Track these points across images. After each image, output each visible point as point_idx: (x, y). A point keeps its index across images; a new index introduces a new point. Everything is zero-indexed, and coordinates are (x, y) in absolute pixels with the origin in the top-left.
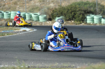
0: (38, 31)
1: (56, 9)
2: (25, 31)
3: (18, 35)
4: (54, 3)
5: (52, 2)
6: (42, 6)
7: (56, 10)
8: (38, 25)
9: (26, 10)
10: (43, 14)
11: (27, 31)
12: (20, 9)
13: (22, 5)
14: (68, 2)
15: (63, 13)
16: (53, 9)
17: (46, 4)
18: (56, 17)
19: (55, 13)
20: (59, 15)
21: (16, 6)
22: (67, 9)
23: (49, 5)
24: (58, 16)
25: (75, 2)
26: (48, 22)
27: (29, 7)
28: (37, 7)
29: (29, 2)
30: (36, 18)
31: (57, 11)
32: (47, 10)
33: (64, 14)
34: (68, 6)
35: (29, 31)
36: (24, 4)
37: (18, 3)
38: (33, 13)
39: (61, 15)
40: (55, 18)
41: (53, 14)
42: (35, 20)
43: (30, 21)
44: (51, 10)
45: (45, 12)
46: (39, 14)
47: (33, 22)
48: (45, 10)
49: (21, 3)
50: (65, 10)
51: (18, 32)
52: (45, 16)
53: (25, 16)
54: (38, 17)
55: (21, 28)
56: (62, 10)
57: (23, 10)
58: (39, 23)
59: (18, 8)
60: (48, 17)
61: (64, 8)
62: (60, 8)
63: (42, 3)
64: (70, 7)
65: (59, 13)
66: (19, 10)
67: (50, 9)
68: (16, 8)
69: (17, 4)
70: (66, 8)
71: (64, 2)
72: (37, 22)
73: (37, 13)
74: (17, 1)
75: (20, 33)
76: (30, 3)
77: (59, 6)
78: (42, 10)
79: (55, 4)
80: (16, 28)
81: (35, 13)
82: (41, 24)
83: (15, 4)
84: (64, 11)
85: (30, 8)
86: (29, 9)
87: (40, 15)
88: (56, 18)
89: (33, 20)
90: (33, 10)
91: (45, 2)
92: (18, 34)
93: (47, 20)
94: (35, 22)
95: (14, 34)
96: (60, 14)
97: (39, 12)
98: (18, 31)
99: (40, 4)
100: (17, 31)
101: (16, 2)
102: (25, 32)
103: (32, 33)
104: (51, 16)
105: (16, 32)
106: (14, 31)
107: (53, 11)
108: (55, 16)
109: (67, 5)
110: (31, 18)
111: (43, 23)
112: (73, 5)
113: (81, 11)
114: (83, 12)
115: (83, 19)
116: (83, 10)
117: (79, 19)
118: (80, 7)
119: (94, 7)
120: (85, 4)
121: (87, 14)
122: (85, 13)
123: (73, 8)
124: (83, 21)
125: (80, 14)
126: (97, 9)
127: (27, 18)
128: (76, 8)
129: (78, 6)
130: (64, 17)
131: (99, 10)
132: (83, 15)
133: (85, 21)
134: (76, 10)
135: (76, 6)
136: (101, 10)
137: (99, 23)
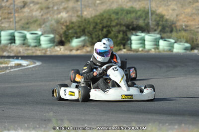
0: (44, 65)
1: (72, 23)
2: (20, 65)
3: (8, 73)
4: (67, 12)
5: (65, 8)
6: (45, 17)
7: (73, 25)
8: (39, 53)
9: (15, 27)
10: (49, 33)
11: (25, 66)
12: (2, 23)
13: (6, 16)
14: (94, 9)
15: (86, 30)
16: (66, 22)
17: (53, 13)
18: (72, 38)
19: (70, 31)
20: (79, 35)
22: (94, 22)
23: (59, 16)
24: (76, 35)
25: (109, 8)
26: (57, 48)
27: (21, 20)
28: (35, 19)
29: (20, 11)
30: (35, 41)
31: (75, 26)
32: (55, 25)
33: (88, 32)
34: (96, 16)
35: (27, 66)
36: (11, 13)
38: (28, 31)
39: (82, 33)
40: (71, 40)
41: (67, 33)
42: (33, 44)
43: (24, 46)
44: (62, 24)
45: (53, 29)
46: (39, 33)
47: (30, 48)
48: (52, 25)
49: (5, 13)
50: (90, 24)
51: (7, 68)
52: (52, 36)
53: (13, 38)
54: (38, 38)
55: (11, 60)
56: (84, 24)
57: (9, 26)
58: (40, 50)
60: (58, 38)
61: (89, 21)
62: (79, 21)
63: (45, 11)
64: (98, 19)
65: (78, 30)
67: (61, 23)
70: (91, 20)
71: (88, 9)
72: (37, 48)
73: (36, 30)
75: (12, 70)
76: (22, 12)
77: (78, 16)
78: (46, 26)
79: (70, 13)
80: (2, 60)
81: (31, 30)
82: (43, 51)
84: (88, 26)
85: (23, 21)
86: (20, 23)
87: (42, 35)
88: (72, 40)
89: (29, 44)
90: (27, 26)
91: (51, 9)
92: (8, 71)
93: (55, 44)
94: (33, 48)
96: (80, 32)
97: (39, 29)
98: (6, 65)
99: (40, 14)
100: (4, 65)
102: (21, 68)
103: (34, 69)
104: (62, 36)
105: (3, 67)
107: (67, 26)
108: (71, 35)
109: (93, 15)
110: (24, 40)
111: (48, 50)
112: (105, 15)
113: (121, 27)
114: (124, 28)
115: (124, 42)
116: (124, 24)
117: (117, 41)
118: (118, 19)
119: (144, 18)
120: (127, 13)
121: (132, 31)
122: (127, 29)
123: (105, 21)
124: (124, 45)
125: (119, 32)
126: (150, 21)
127: (18, 41)
128: (111, 21)
129: (114, 16)
130: (89, 38)
131: (154, 23)
132: (125, 33)
133: (128, 44)
134: (111, 23)
135: (110, 16)
136: (158, 25)
137: (155, 49)
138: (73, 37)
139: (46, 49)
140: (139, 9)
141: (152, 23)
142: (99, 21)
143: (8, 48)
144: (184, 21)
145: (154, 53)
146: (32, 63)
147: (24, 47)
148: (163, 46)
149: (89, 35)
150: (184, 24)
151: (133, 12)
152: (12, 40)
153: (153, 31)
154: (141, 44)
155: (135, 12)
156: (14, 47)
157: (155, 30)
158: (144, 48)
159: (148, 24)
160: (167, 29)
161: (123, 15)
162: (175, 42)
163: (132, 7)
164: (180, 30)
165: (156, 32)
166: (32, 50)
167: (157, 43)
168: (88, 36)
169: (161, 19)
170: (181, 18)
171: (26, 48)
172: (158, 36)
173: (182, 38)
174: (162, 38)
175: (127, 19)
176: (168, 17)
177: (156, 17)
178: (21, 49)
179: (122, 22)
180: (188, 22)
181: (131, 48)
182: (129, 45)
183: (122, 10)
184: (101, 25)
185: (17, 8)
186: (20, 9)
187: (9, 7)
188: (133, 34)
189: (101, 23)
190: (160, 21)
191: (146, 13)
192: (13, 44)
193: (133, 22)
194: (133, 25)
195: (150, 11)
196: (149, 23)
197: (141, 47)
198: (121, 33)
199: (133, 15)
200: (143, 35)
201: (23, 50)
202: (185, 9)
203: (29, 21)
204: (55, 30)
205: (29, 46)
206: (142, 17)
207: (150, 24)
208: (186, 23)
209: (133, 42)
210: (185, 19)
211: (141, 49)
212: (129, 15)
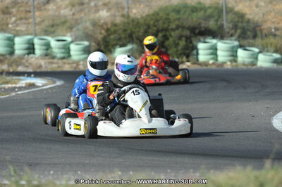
0: (67, 85)
1: (115, 25)
2: (32, 85)
3: (13, 96)
4: (109, 10)
5: (105, 5)
6: (77, 16)
7: (116, 28)
8: (67, 68)
9: (35, 30)
10: (82, 40)
11: (39, 87)
12: (17, 25)
13: (23, 15)
14: (147, 6)
15: (134, 35)
16: (106, 24)
17: (89, 11)
18: (114, 46)
19: (112, 37)
20: (125, 42)
21: (9, 19)
22: (146, 24)
23: (97, 15)
24: (120, 43)
25: (167, 4)
27: (43, 21)
28: (63, 20)
29: (43, 8)
30: (63, 50)
31: (118, 30)
32: (91, 28)
33: (137, 39)
34: (148, 16)
35: (43, 86)
36: (29, 12)
37: (14, 10)
38: (53, 37)
39: (128, 40)
40: (112, 50)
41: (108, 40)
42: (59, 55)
43: (47, 57)
44: (102, 26)
45: (87, 33)
46: (69, 39)
47: (55, 61)
48: (86, 28)
49: (22, 11)
50: (140, 27)
51: (13, 89)
52: (86, 43)
53: (31, 46)
54: (67, 47)
55: (22, 78)
57: (27, 30)
58: (69, 64)
59: (12, 24)
60: (94, 47)
61: (138, 23)
62: (125, 23)
63: (78, 8)
64: (152, 20)
65: (123, 36)
66: (15, 30)
67: (99, 26)
68: (8, 24)
69: (9, 13)
70: (142, 21)
71: (138, 5)
72: (65, 60)
73: (64, 36)
74: (10, 6)
75: (19, 93)
76: (45, 9)
77: (123, 16)
78: (78, 30)
79: (113, 11)
80: (9, 78)
81: (58, 36)
82: (74, 65)
83: (4, 13)
84: (138, 29)
85: (46, 23)
86: (44, 26)
87: (72, 42)
88: (114, 49)
89: (55, 55)
90: (53, 29)
91: (86, 6)
92: (14, 94)
94: (60, 61)
95: (3, 93)
96: (125, 38)
97: (69, 34)
98: (14, 85)
99: (71, 13)
100: (10, 85)
101: (7, 8)
102: (33, 90)
103: (50, 91)
104: (101, 43)
105: (9, 88)
106: (3, 86)
107: (108, 30)
108: (114, 43)
109: (144, 15)
110: (47, 49)
111: (81, 63)
112: (161, 15)
113: (183, 30)
114: (187, 33)
115: (188, 51)
116: (187, 26)
117: (177, 51)
118: (179, 19)
119: (216, 17)
120: (193, 11)
121: (198, 37)
122: (192, 34)
123: (161, 22)
124: (188, 56)
125: (180, 38)
126: (225, 23)
127: (39, 51)
128: (170, 22)
129: (173, 16)
130: (138, 46)
131: (231, 25)
132: (188, 39)
133: (194, 55)
134: (169, 26)
135: (168, 15)
136: (235, 27)
137: (231, 61)
138: (117, 44)
139: (77, 63)
140: (209, 5)
141: (227, 25)
142: (152, 22)
143: (24, 61)
144: (274, 22)
145: (229, 67)
146: (51, 82)
147: (48, 60)
148: (243, 58)
149: (138, 41)
150: (273, 26)
151: (201, 9)
152: (31, 49)
153: (228, 37)
154: (212, 54)
155: (204, 9)
156: (33, 59)
157: (232, 36)
158: (217, 60)
159: (221, 27)
160: (249, 33)
161: (187, 14)
162: (260, 52)
163: (200, 3)
164: (266, 35)
165: (233, 38)
166: (57, 63)
167: (235, 54)
168: (137, 44)
169: (240, 20)
170: (269, 17)
171: (50, 60)
172: (236, 43)
173: (269, 46)
174: (241, 46)
175: (192, 19)
176: (250, 17)
177: (233, 16)
178: (42, 62)
179: (185, 24)
180: (278, 23)
181: (198, 60)
182: (195, 57)
183: (186, 6)
184: (155, 28)
185: (38, 4)
186: (42, 5)
187: (27, 3)
188: (200, 41)
189: (155, 26)
190: (238, 22)
191: (219, 11)
192: (32, 55)
193: (200, 24)
194: (201, 28)
195: (224, 8)
196: (223, 25)
197: (212, 59)
198: (184, 39)
199: (201, 14)
200: (214, 41)
201: (45, 64)
202: (275, 5)
203: (56, 22)
204: (91, 36)
205: (54, 58)
206: (213, 17)
207: (225, 27)
208: (277, 26)
209: (200, 52)
210: (274, 20)
211: (211, 62)
212: (195, 14)
